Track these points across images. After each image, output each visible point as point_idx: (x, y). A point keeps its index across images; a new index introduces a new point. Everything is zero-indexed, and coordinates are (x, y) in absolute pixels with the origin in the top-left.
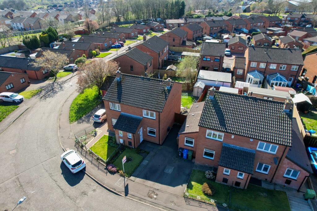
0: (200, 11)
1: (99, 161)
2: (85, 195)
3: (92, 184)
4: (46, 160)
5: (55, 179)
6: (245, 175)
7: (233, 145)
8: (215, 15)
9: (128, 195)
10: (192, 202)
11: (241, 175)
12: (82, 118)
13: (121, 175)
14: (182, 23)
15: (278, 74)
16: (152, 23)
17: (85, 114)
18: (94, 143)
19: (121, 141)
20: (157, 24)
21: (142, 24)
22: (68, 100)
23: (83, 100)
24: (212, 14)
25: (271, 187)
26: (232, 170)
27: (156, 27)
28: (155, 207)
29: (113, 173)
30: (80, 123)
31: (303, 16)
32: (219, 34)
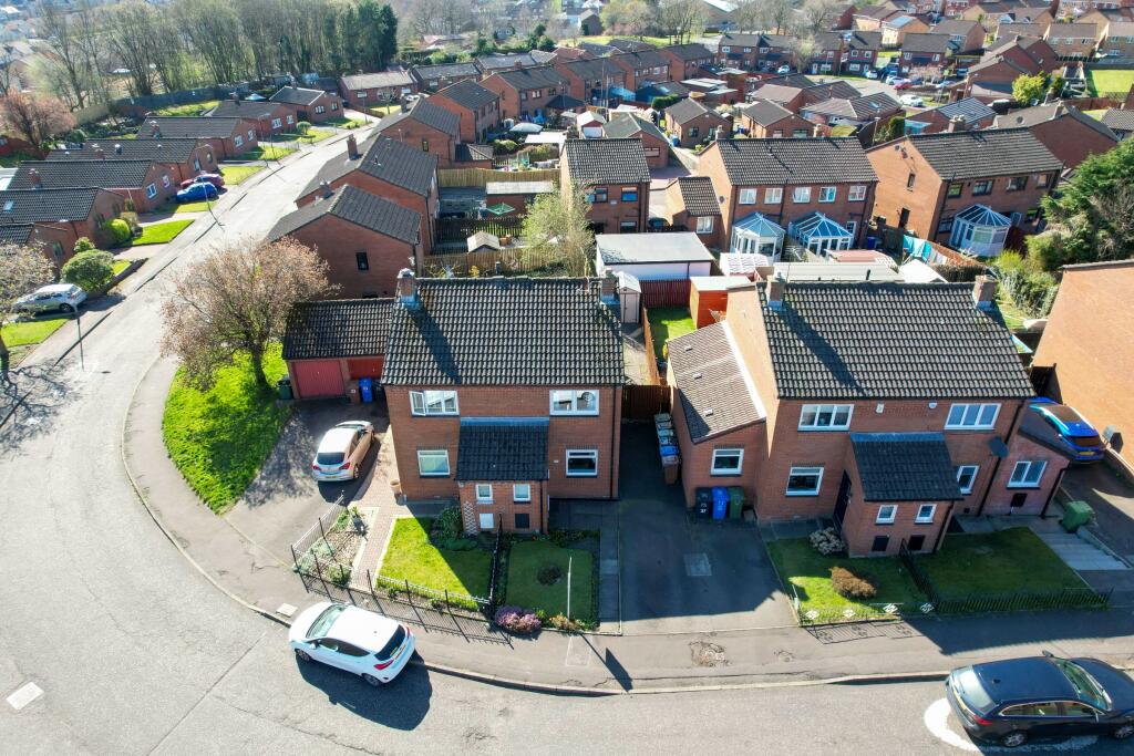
0: (443, 37)
1: (446, 611)
2: (484, 741)
3: (480, 695)
4: (220, 673)
5: (319, 729)
6: (937, 509)
7: (878, 434)
8: (500, 48)
9: (634, 683)
10: (836, 634)
11: (926, 511)
12: (256, 480)
13: (566, 631)
14: (406, 86)
15: (818, 215)
16: (295, 94)
17: (257, 462)
18: (382, 557)
19: (487, 521)
20: (316, 95)
21: (252, 98)
22: (131, 429)
23: (204, 416)
24: (489, 45)
25: (985, 527)
26: (901, 504)
27: (316, 105)
28: (740, 686)
29: (530, 633)
30: (262, 502)
31: (762, 42)
32: (553, 114)
